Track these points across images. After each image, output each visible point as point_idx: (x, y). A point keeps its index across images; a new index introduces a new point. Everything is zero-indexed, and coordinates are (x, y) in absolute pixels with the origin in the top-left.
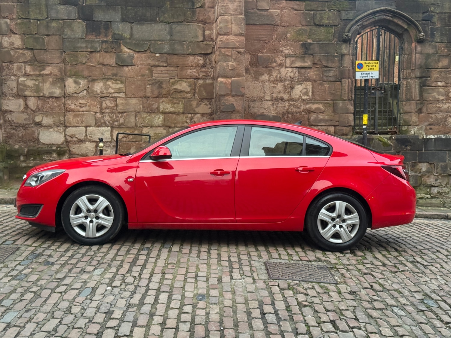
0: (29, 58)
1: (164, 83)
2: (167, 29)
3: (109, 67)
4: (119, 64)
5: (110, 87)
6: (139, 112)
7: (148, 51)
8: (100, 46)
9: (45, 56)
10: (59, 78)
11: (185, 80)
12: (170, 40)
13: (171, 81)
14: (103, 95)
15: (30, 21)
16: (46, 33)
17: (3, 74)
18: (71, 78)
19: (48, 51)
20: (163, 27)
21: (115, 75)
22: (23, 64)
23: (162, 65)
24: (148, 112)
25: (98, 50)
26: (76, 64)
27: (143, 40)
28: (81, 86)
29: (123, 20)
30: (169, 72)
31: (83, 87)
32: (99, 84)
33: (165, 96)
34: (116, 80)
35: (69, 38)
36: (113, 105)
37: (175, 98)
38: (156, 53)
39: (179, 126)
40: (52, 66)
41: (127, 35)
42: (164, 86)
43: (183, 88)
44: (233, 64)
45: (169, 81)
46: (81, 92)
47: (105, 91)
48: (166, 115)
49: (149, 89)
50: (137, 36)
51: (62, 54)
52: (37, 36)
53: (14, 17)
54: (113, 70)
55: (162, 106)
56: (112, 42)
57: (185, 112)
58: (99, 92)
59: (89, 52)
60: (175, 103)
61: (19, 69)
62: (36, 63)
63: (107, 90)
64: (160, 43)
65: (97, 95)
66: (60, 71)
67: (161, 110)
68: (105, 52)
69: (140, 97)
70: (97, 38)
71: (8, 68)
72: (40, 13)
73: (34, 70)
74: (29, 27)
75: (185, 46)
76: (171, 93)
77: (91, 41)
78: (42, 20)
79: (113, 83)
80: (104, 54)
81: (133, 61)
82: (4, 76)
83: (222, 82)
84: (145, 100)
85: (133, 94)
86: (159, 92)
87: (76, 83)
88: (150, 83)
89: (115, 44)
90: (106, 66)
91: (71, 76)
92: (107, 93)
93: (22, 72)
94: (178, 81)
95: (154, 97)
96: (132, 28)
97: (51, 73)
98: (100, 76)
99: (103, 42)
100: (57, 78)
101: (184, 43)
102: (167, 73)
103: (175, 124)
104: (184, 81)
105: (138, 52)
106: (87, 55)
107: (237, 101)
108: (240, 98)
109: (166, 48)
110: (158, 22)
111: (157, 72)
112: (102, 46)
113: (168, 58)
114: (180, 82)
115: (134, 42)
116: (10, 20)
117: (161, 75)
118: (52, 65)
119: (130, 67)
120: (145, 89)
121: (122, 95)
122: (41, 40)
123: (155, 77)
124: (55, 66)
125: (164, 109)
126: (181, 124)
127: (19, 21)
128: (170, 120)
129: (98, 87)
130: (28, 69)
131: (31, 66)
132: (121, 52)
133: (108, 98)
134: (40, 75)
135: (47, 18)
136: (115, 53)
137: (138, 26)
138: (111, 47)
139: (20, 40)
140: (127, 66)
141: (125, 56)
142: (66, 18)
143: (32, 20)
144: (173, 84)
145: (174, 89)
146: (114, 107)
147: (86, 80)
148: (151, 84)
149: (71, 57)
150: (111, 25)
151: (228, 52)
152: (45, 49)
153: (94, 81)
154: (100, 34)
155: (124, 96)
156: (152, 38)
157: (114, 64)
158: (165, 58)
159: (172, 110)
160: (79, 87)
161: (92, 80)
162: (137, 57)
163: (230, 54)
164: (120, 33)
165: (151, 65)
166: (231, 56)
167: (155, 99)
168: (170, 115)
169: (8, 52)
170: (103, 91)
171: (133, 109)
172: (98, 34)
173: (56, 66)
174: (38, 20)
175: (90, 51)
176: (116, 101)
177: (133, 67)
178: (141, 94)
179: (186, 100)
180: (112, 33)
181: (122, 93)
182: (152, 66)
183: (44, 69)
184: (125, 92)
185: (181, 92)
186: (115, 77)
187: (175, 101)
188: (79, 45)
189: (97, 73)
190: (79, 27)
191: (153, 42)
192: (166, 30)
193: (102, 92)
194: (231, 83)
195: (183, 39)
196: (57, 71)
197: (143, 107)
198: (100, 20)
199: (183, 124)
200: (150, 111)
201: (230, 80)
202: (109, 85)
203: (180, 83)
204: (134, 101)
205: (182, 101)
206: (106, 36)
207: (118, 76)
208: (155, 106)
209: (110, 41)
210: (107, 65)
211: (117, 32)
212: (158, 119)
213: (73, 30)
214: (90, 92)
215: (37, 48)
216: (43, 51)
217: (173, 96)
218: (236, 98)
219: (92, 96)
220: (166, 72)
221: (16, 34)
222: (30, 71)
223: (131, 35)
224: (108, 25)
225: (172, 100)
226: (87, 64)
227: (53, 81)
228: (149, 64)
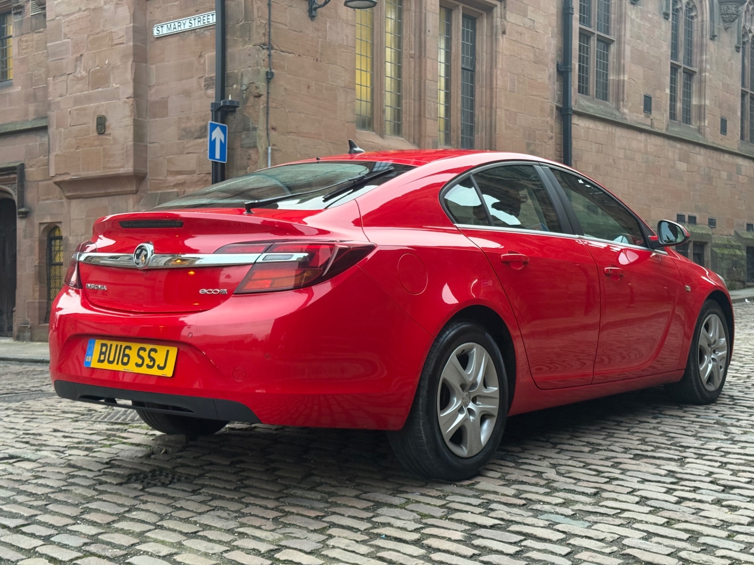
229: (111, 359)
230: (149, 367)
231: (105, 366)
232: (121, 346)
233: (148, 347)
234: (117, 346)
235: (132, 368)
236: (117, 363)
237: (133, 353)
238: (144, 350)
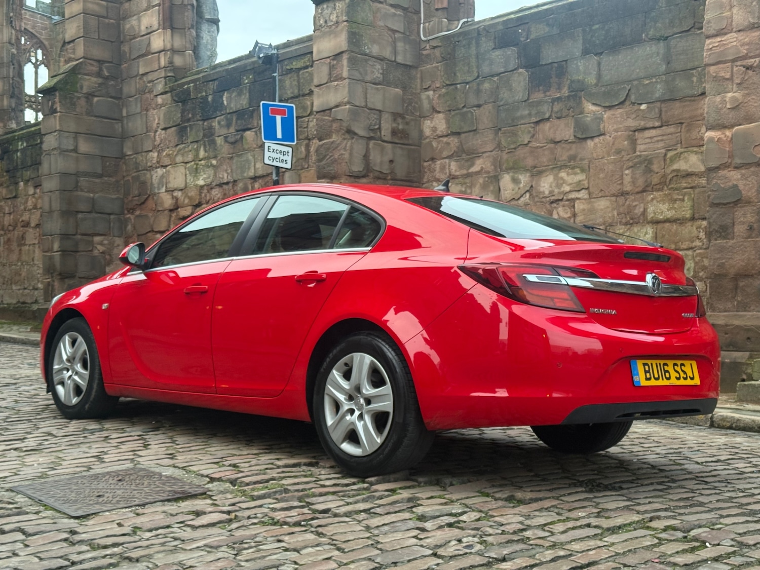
0: (455, 148)
1: (655, 161)
2: (662, 51)
3: (564, 145)
4: (580, 136)
5: (564, 182)
6: (611, 225)
7: (627, 103)
8: (550, 110)
9: (475, 142)
10: (491, 177)
11: (695, 149)
12: (666, 73)
13: (670, 154)
14: (553, 198)
15: (456, 88)
16: (476, 103)
17: (425, 180)
18: (508, 173)
19: (479, 132)
20: (654, 48)
21: (573, 158)
22: (447, 161)
23: (651, 126)
24: (626, 224)
25: (547, 116)
26: (515, 149)
27: (617, 83)
28: (521, 185)
29: (586, 52)
30: (664, 138)
31: (524, 186)
32: (548, 178)
33: (658, 187)
34: (573, 168)
35: (505, 105)
36: (569, 215)
37: (676, 189)
38: (641, 104)
39: (685, 247)
40: (483, 158)
41: (591, 80)
42: (655, 167)
43: (690, 167)
44: (736, 95)
45: (666, 155)
46: (522, 196)
47: (556, 191)
48: (660, 226)
49: (629, 177)
50: (608, 77)
51: (496, 133)
52: (465, 109)
53: (438, 85)
54: (570, 149)
55: (651, 209)
56: (569, 97)
57: (696, 216)
58: (547, 193)
59: (533, 123)
60: (676, 200)
61: (443, 168)
62: (464, 156)
63: (560, 189)
64: (647, 82)
65: (544, 200)
66: (494, 164)
67: (650, 216)
68: (558, 118)
69: (613, 195)
70: (546, 96)
71: (429, 170)
72: (469, 72)
73: (461, 168)
74: (455, 98)
75: (695, 79)
76: (668, 180)
77: (536, 101)
78: (471, 81)
79: (568, 174)
80: (556, 122)
81: (602, 126)
82: (426, 182)
83: (711, 140)
84: (621, 200)
85: (602, 190)
86: (646, 181)
87: (515, 181)
88: (631, 164)
89: (572, 100)
90: (560, 144)
91: (508, 170)
92: (559, 193)
93: (446, 174)
94: (681, 153)
95: (638, 193)
96: (599, 64)
97: (482, 169)
98: (550, 163)
99: (554, 101)
100: (489, 177)
101: (692, 74)
102: (662, 140)
103: (676, 243)
104: (692, 152)
105: (610, 107)
106: (530, 129)
107: (746, 179)
108: (752, 169)
109: (659, 90)
110: (645, 41)
111: (643, 142)
112: (552, 108)
113: (663, 109)
114: (686, 154)
115: (603, 89)
116: (434, 91)
117: (651, 145)
118: (484, 155)
119: (596, 140)
120: (622, 177)
121: (583, 194)
122: (469, 115)
123: (641, 152)
124: (487, 157)
125: (655, 213)
126: (687, 243)
127: (443, 90)
128: (667, 236)
129: (546, 184)
130: (454, 166)
131: (457, 161)
132: (582, 113)
133: (561, 203)
134: (469, 175)
135: (478, 77)
136: (573, 116)
137: (611, 58)
138: (566, 106)
139: (443, 121)
140: (592, 138)
141: (589, 119)
142: (503, 70)
143: (458, 86)
144: (672, 160)
145: (674, 171)
146: (570, 218)
147: (528, 175)
148: (632, 167)
149: (509, 137)
150: (567, 67)
151: (724, 71)
152: (474, 130)
153: (540, 173)
154: (550, 87)
155: (586, 196)
156: (634, 76)
157: (572, 139)
158: (657, 110)
159: (670, 214)
160: (519, 189)
161: (537, 172)
162: (609, 118)
163: (728, 76)
164: (580, 78)
165: (633, 129)
166: (731, 79)
167: (640, 195)
168: (667, 225)
169: (430, 143)
170: (553, 191)
171: (601, 220)
172: (548, 88)
173: (489, 157)
174: (467, 83)
175: (535, 120)
176: (574, 207)
177: (601, 138)
178: (615, 188)
179: (697, 190)
180: (569, 82)
181: (583, 191)
182: (635, 131)
183: (472, 165)
184: (587, 189)
185: (689, 175)
186: (572, 163)
187: (676, 197)
188: (519, 114)
189: (545, 160)
190: (520, 82)
191: (635, 83)
192: (658, 54)
193: (551, 193)
194: (732, 139)
195: (690, 65)
196: (489, 165)
197: (618, 214)
198: (550, 61)
199: (692, 242)
200: (631, 221)
201: (728, 133)
202: (562, 178)
203: (685, 158)
204: (602, 204)
205: (690, 194)
206: (559, 88)
207: (578, 159)
208: (639, 210)
209: (565, 97)
210: (560, 142)
211: (575, 77)
212: (645, 235)
213: (511, 90)
214: (534, 194)
215: (465, 130)
216: (472, 134)
217: (672, 186)
218: (743, 171)
219: (537, 202)
220: (659, 138)
221: (439, 112)
222: (456, 171)
223: (599, 76)
224: (561, 68)
225: (670, 194)
226: (530, 145)
227: (484, 181)
228: (628, 128)
229: (656, 376)
230: (685, 379)
231: (653, 383)
232: (660, 364)
233: (679, 362)
234: (656, 364)
235: (673, 382)
236: (663, 379)
237: (670, 368)
238: (677, 365)
